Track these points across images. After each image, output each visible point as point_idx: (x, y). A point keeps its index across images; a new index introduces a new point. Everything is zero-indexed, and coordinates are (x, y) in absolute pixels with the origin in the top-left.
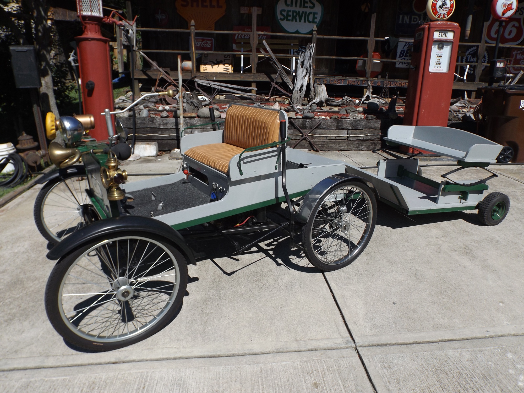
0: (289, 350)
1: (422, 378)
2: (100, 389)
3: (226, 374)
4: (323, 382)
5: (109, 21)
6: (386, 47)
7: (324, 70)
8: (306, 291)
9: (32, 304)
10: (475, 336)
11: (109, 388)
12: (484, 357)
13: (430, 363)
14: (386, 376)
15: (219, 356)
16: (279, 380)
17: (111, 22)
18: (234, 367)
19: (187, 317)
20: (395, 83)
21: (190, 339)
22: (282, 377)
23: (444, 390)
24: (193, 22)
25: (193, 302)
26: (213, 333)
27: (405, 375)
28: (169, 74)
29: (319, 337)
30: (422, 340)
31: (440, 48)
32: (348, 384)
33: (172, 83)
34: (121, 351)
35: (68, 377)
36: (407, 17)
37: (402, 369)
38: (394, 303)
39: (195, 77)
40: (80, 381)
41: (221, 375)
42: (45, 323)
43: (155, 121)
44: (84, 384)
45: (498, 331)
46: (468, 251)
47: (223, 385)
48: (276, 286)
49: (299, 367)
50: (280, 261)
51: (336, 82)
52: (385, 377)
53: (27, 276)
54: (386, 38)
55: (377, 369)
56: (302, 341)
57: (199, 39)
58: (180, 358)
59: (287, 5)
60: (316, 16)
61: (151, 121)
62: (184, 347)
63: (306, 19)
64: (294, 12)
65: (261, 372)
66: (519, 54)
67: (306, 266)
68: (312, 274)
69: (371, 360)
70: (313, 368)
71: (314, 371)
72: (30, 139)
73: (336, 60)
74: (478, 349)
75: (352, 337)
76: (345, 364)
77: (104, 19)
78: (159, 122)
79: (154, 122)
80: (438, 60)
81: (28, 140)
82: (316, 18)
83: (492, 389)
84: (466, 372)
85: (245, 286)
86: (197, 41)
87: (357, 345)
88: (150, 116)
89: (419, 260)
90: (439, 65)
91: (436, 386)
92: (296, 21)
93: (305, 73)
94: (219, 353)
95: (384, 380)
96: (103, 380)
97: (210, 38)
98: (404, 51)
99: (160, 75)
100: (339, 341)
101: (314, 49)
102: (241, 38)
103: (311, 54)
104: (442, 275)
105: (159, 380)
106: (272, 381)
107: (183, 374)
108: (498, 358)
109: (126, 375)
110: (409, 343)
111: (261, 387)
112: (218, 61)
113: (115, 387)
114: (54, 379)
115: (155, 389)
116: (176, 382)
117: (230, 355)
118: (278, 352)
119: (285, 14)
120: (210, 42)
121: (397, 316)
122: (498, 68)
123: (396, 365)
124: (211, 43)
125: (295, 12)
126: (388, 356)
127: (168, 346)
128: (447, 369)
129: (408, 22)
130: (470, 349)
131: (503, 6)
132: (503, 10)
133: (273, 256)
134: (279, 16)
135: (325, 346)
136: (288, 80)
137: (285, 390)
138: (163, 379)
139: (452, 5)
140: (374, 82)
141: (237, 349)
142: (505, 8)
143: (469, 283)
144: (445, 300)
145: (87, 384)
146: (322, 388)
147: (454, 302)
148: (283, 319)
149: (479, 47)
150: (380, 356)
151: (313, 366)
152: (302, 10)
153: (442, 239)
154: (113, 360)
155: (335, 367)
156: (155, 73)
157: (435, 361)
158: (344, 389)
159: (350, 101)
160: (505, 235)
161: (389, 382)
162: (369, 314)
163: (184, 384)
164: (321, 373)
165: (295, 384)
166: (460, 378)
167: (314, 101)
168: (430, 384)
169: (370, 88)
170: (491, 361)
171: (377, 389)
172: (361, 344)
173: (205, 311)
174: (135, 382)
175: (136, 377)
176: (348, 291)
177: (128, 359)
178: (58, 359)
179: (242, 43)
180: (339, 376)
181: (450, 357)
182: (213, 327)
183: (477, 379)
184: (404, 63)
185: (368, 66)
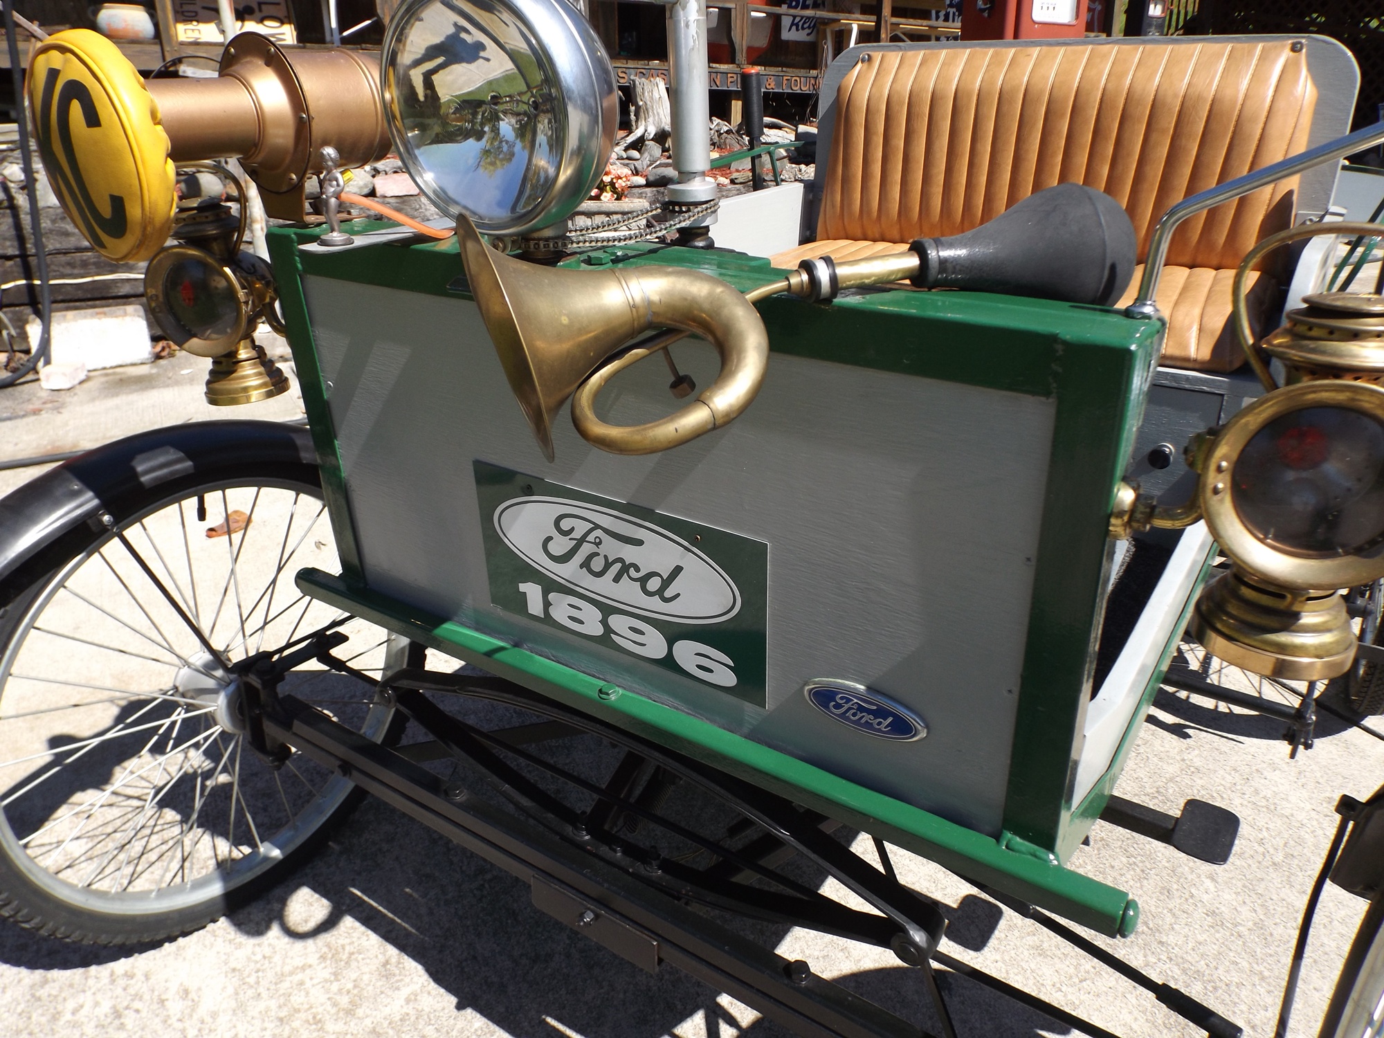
39: (179, 61)
90: (1050, 2)
122: (1152, 18)
159: (727, 132)
167: (639, 132)
184: (803, 28)
185: (738, 30)
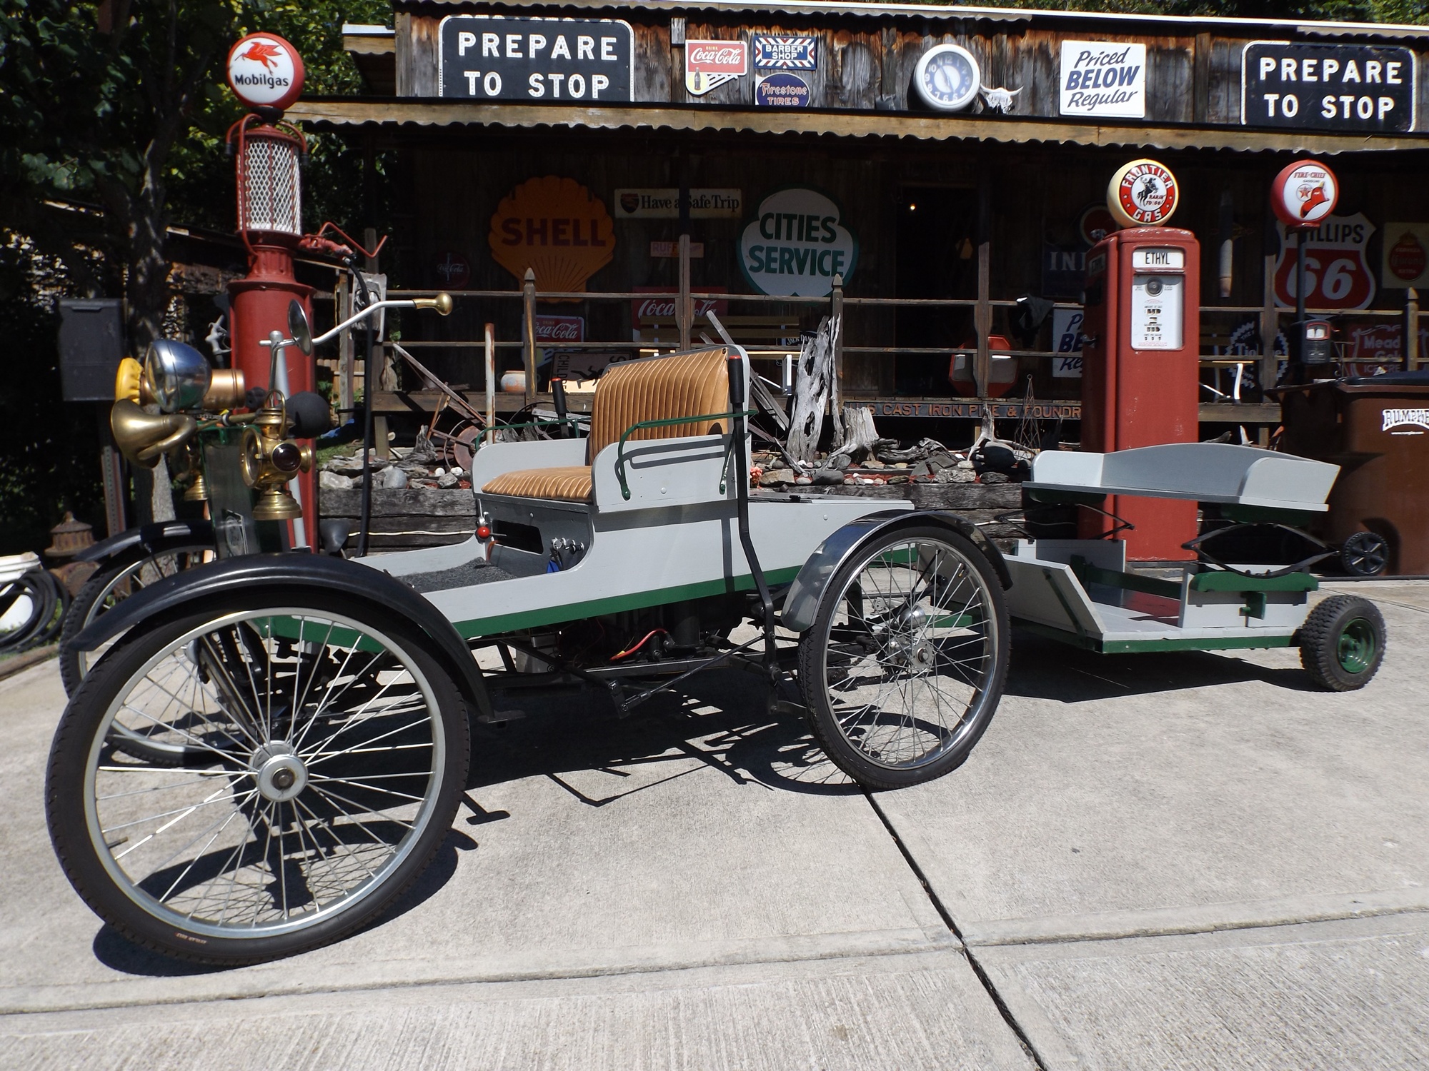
0: (761, 957)
1: (1166, 1009)
2: (180, 1055)
3: (569, 1013)
4: (862, 1026)
5: (316, 245)
6: (1022, 321)
7: (869, 388)
8: (818, 833)
9: (18, 877)
10: (1319, 914)
11: (209, 1053)
12: (1353, 960)
13: (1190, 975)
14: (1057, 1007)
15: (551, 977)
16: (731, 1024)
17: (319, 246)
18: (594, 998)
19: (464, 894)
20: (1055, 409)
21: (469, 939)
22: (740, 1017)
23: (1237, 1034)
24: (530, 274)
25: (487, 862)
26: (538, 926)
27: (1115, 1004)
28: (467, 400)
29: (855, 927)
30: (1161, 927)
31: (1155, 291)
32: (940, 1027)
33: (475, 421)
34: (258, 971)
35: (90, 1032)
36: (1070, 255)
37: (1103, 990)
38: (1075, 851)
39: (535, 405)
40: (126, 1039)
41: (554, 1016)
42: (47, 916)
43: (421, 498)
44: (136, 1046)
45: (1389, 900)
46: (1282, 741)
47: (557, 1036)
48: (731, 824)
49: (792, 993)
50: (745, 774)
51: (900, 411)
52: (1052, 1007)
53: (17, 820)
54: (1019, 300)
55: (1029, 991)
56: (802, 938)
57: (546, 319)
58: (433, 983)
59: (768, 236)
60: (840, 259)
61: (411, 498)
62: (447, 958)
63: (817, 267)
64: (783, 251)
65: (677, 1007)
66: (1370, 336)
67: (820, 782)
68: (836, 797)
69: (1010, 972)
70: (834, 996)
71: (837, 1002)
72: (84, 531)
73: (898, 355)
74: (1333, 941)
75: (950, 924)
76: (932, 984)
77: (303, 242)
78: (432, 501)
79: (419, 501)
80: (1153, 320)
81: (77, 532)
82: (841, 264)
83: (1385, 1027)
84: (1301, 992)
85: (641, 827)
86: (541, 326)
87: (967, 940)
88: (411, 487)
89: (1142, 762)
90: (1155, 332)
91: (1211, 1026)
92: (791, 272)
93: (816, 387)
94: (551, 969)
95: (1050, 1016)
96: (193, 1036)
97: (575, 318)
98: (1071, 336)
99: (443, 402)
100: (916, 934)
101: (837, 330)
102: (654, 314)
103: (830, 343)
104: (1211, 789)
105: (363, 1033)
106: (708, 1028)
107: (440, 1017)
108: (1394, 959)
109: (265, 1024)
110: (1122, 934)
111: (672, 1041)
112: (594, 372)
113: (228, 1049)
114: (48, 1035)
115: (349, 1053)
116: (414, 1036)
117: (584, 973)
118: (732, 962)
119: (762, 256)
120: (574, 326)
121: (1085, 875)
122: (1312, 340)
123: (1087, 982)
124: (578, 329)
125: (789, 250)
126: (1061, 963)
127: (402, 955)
128: (1241, 988)
129: (1073, 268)
130: (1306, 943)
131: (1300, 194)
132: (1301, 204)
133: (727, 763)
134: (748, 262)
135: (873, 947)
136: (774, 407)
137: (747, 1048)
138: (376, 1031)
139: (1170, 191)
140: (1000, 409)
141: (610, 957)
142: (1305, 199)
143: (1291, 805)
144: (1224, 840)
145: (144, 1045)
146: (862, 1038)
147: (1252, 843)
148: (748, 891)
149: (1261, 315)
150: (1036, 963)
151: (833, 991)
152: (803, 246)
153: (1206, 719)
154: (233, 991)
155: (901, 992)
156: (432, 397)
157: (1205, 970)
158: (928, 1038)
159: (937, 449)
160: (1385, 708)
161: (1065, 1019)
162: (1001, 875)
163: (438, 1040)
164: (858, 1005)
165: (779, 1032)
166: (1284, 1008)
167: (843, 449)
168: (1192, 1021)
169: (989, 420)
170: (1376, 968)
171: (1029, 1036)
172: (978, 939)
173: (519, 880)
174: (291, 1038)
175: (294, 1027)
176: (940, 828)
177: (278, 987)
178: (68, 992)
179: (656, 326)
180: (913, 1009)
181: (1248, 961)
182: (539, 913)
183: (1337, 1008)
184: (1075, 367)
185: (980, 370)
